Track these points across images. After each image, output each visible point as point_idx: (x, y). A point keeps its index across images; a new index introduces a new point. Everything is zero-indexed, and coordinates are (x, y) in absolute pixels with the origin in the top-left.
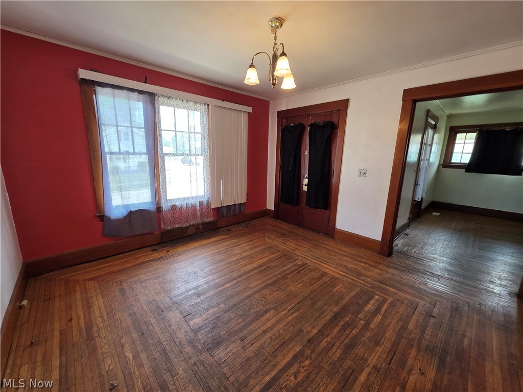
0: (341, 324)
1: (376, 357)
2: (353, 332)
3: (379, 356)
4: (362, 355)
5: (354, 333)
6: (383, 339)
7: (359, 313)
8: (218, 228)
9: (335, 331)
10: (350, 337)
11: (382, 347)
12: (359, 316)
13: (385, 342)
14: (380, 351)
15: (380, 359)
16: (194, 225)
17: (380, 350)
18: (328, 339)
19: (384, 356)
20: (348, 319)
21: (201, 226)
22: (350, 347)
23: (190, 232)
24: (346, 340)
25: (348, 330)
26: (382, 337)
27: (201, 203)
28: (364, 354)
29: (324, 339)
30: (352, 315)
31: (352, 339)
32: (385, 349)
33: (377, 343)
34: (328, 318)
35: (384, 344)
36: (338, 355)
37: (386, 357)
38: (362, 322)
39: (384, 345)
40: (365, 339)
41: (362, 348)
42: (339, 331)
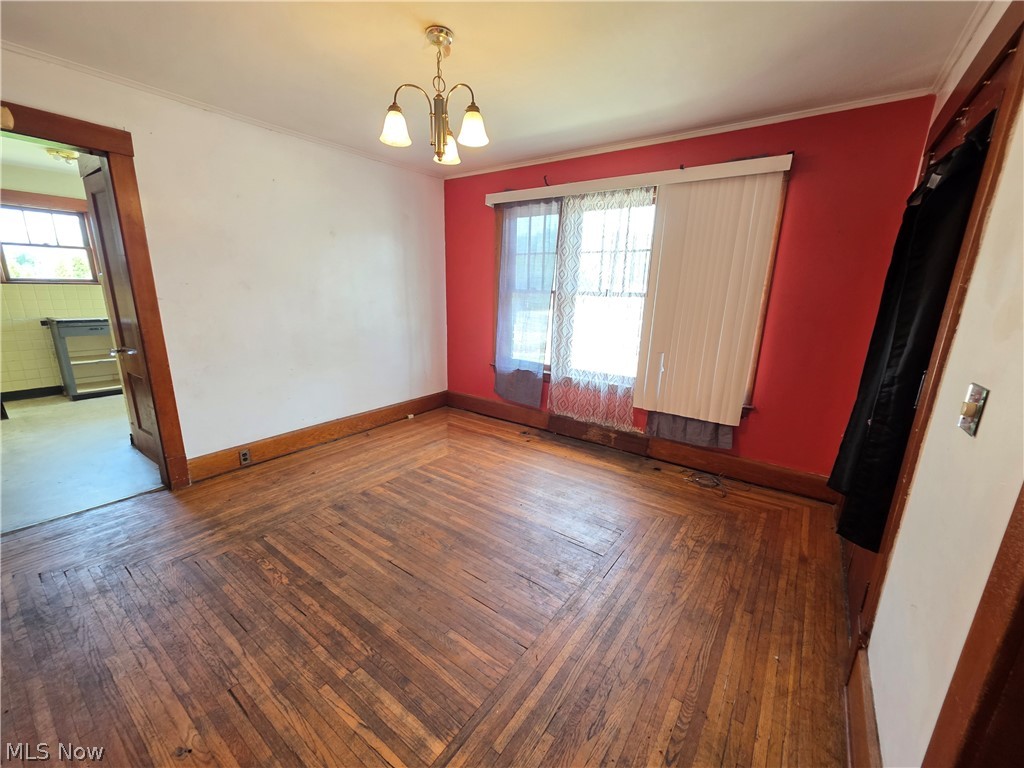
0: (345, 631)
1: (252, 673)
2: (320, 648)
3: (252, 678)
4: (267, 651)
5: (317, 649)
6: (286, 702)
7: (373, 674)
8: (649, 457)
9: (330, 620)
10: (311, 640)
11: (268, 692)
12: (360, 670)
13: (277, 703)
14: (262, 685)
15: (248, 678)
16: (600, 427)
17: (265, 685)
18: (316, 607)
19: (249, 689)
20: (358, 647)
21: (613, 435)
22: (290, 636)
23: (593, 435)
24: (305, 633)
25: (327, 641)
26: (292, 703)
27: (612, 390)
28: (267, 655)
29: (318, 602)
30: (368, 657)
31: (305, 643)
32: (262, 696)
33: (281, 686)
34: (365, 613)
35: (274, 700)
36: (281, 615)
37: (245, 692)
38: (342, 673)
39: (271, 697)
40: (298, 665)
41: (279, 654)
42: (327, 625)
